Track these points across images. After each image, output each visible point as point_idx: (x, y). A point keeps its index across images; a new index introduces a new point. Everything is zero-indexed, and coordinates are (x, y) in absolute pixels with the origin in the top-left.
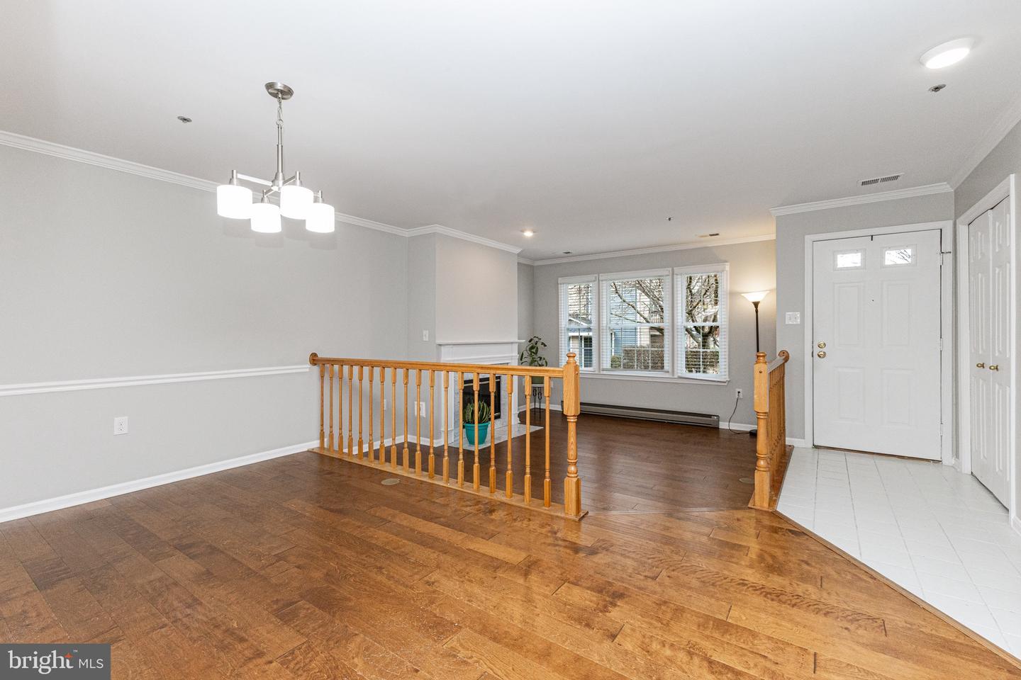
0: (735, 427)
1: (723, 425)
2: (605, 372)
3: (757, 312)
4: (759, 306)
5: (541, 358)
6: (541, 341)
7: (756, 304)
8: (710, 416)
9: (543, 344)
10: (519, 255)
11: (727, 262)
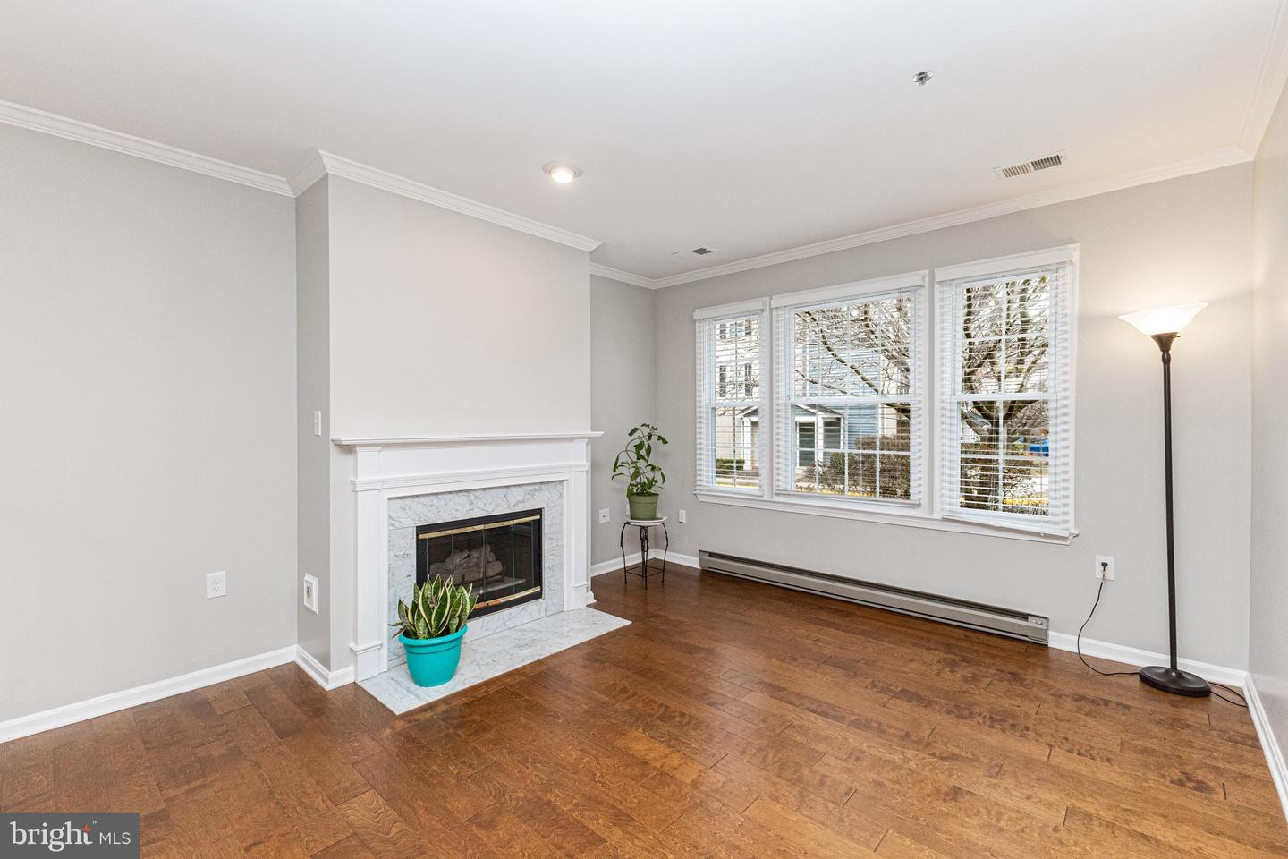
0: (1094, 648)
1: (1060, 641)
2: (781, 499)
3: (1166, 361)
4: (1175, 346)
5: (653, 468)
6: (658, 433)
7: (1164, 341)
8: (1024, 616)
9: (660, 438)
10: (595, 256)
11: (1073, 242)
